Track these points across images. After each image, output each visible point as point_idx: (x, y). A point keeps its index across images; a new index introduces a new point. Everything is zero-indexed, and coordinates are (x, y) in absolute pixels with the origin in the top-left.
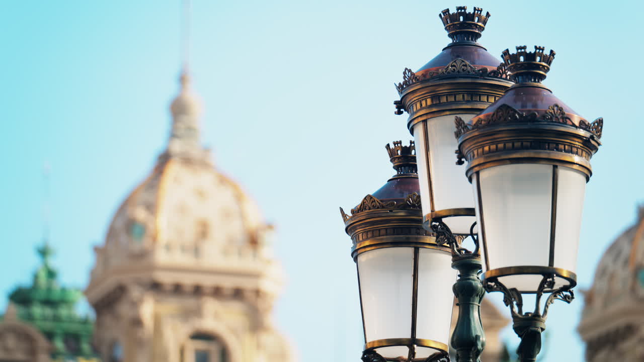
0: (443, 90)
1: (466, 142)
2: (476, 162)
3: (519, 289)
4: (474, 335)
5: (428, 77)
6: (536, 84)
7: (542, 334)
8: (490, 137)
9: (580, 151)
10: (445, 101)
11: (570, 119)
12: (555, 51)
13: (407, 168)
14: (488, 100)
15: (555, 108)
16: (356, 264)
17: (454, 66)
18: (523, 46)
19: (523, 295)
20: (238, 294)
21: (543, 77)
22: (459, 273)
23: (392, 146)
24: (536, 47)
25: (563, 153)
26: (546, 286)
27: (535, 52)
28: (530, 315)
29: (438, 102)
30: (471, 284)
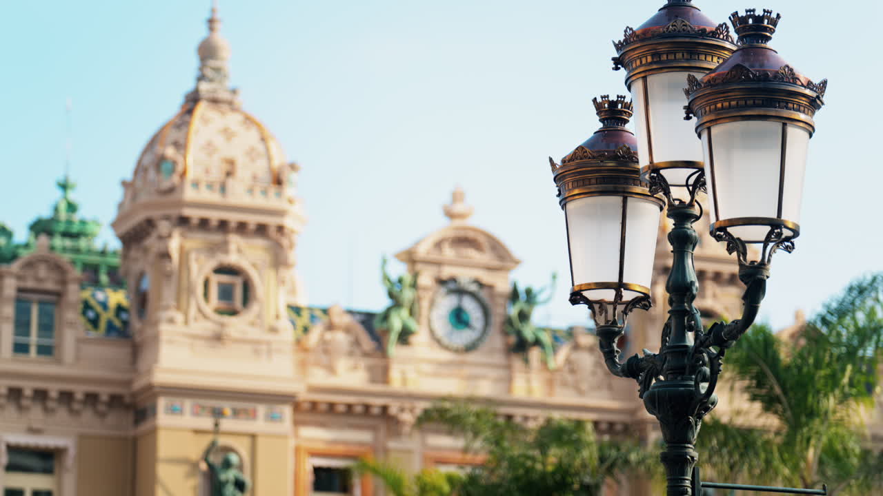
0: (662, 48)
1: (698, 99)
2: (706, 119)
3: (743, 239)
4: (689, 281)
5: (649, 35)
6: (763, 45)
7: (768, 281)
8: (722, 95)
9: (806, 110)
10: (666, 59)
11: (799, 79)
12: (781, 15)
13: (613, 121)
14: (705, 58)
15: (786, 70)
16: (564, 212)
17: (675, 25)
18: (752, 9)
19: (747, 245)
20: (262, 230)
21: (768, 38)
22: (674, 222)
23: (599, 100)
24: (764, 11)
25: (792, 112)
26: (773, 236)
27: (764, 15)
28: (756, 264)
29: (658, 59)
30: (686, 232)
